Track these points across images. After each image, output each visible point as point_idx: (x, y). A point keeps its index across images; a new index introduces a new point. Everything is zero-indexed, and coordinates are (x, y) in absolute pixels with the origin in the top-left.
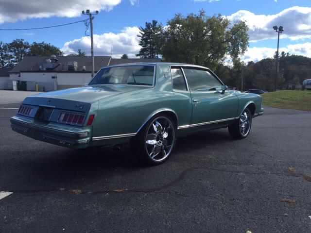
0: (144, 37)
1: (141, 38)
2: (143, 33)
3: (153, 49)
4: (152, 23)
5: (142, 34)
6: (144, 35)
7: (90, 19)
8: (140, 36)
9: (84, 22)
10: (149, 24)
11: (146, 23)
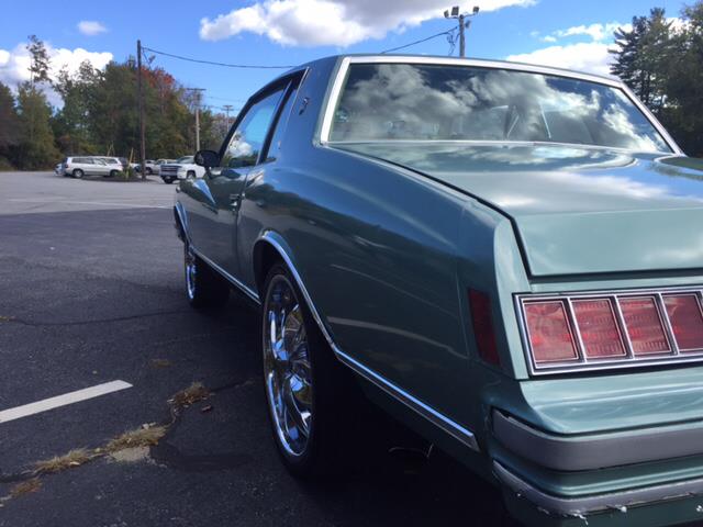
0: (627, 54)
1: (617, 56)
2: (625, 42)
3: (649, 81)
4: (648, 15)
5: (621, 45)
6: (627, 48)
7: (461, 26)
8: (615, 52)
9: (446, 36)
10: (643, 19)
11: (635, 18)
